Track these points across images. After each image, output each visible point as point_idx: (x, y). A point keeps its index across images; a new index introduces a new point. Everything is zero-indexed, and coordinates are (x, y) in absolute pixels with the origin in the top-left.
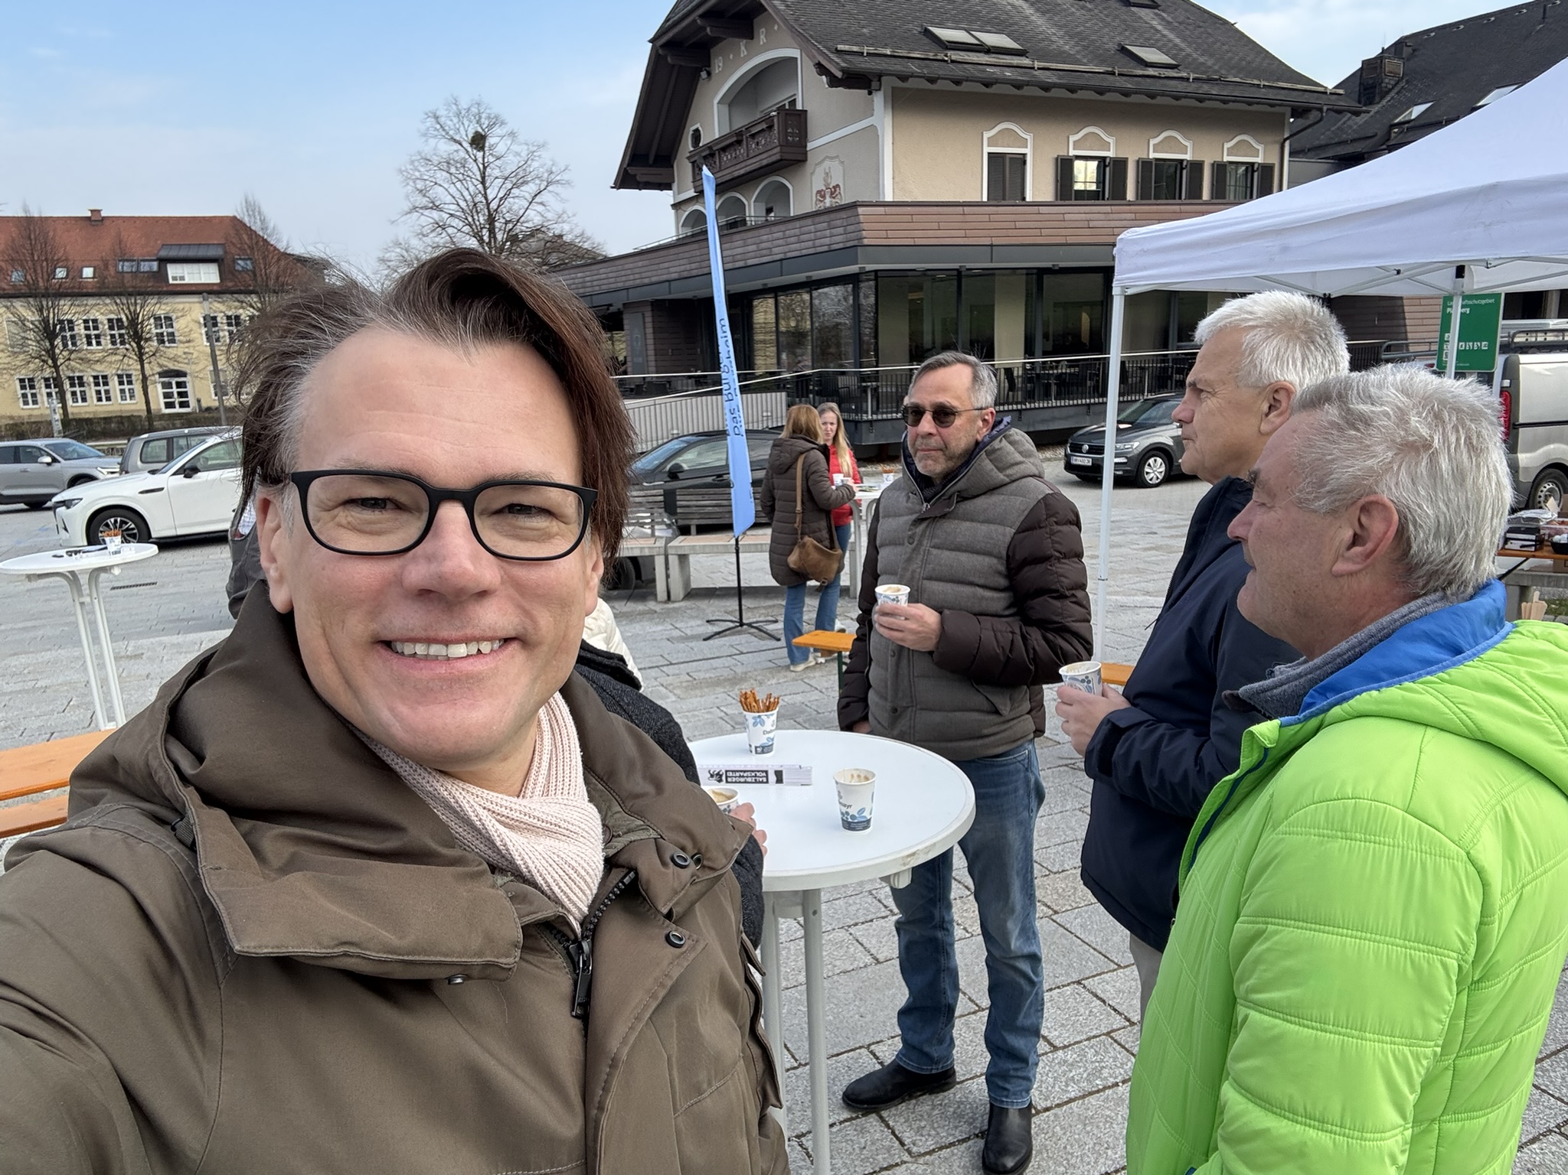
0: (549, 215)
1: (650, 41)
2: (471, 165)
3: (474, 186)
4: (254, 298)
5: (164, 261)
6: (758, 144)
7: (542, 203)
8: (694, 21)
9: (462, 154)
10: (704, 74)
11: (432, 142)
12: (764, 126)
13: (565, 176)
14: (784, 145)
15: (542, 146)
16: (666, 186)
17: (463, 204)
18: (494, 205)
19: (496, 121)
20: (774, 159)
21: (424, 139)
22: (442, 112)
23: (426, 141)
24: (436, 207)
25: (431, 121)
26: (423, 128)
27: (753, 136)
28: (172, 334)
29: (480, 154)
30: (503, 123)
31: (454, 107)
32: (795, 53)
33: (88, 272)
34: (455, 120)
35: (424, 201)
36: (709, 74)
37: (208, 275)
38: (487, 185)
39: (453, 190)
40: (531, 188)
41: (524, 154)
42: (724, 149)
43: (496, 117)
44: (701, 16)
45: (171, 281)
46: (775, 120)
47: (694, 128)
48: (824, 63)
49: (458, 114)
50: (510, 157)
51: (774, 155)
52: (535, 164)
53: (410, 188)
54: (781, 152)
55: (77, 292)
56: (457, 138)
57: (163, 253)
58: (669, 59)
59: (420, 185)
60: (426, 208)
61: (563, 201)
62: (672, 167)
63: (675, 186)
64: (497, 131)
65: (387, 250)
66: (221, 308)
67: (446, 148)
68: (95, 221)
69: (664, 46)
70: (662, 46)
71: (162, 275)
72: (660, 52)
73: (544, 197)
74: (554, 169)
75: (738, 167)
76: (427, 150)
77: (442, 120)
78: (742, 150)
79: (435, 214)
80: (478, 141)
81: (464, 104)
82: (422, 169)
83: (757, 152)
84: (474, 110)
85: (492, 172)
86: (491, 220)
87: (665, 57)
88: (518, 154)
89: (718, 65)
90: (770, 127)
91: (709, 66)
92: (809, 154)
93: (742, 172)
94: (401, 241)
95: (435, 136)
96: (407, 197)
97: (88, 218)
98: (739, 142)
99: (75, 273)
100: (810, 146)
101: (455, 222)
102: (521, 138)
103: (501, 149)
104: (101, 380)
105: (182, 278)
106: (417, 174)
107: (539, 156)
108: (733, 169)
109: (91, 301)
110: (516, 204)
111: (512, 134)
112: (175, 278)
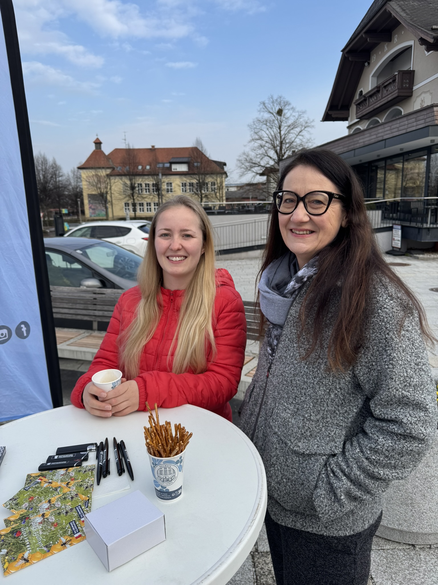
0: (304, 140)
1: (342, 51)
2: (276, 122)
3: (276, 130)
4: (197, 177)
5: (171, 163)
6: (387, 90)
7: (302, 136)
8: (362, 36)
9: (273, 118)
10: (366, 64)
11: (262, 113)
12: (391, 81)
13: (312, 124)
14: (401, 88)
15: (304, 112)
16: (345, 119)
17: (271, 137)
18: (283, 137)
19: (287, 103)
20: (394, 96)
21: (259, 113)
22: (267, 102)
23: (260, 113)
24: (261, 138)
25: (262, 106)
26: (259, 108)
27: (385, 87)
28: (171, 189)
29: (279, 117)
30: (290, 104)
31: (271, 99)
32: (411, 43)
33: (148, 167)
34: (271, 104)
35: (257, 137)
36: (369, 64)
37: (183, 168)
38: (281, 129)
39: (267, 132)
40: (298, 130)
41: (297, 117)
42: (371, 96)
43: (287, 102)
44: (365, 33)
45: (173, 170)
46: (397, 77)
47: (360, 90)
48: (425, 37)
49: (273, 102)
50: (292, 118)
51: (395, 94)
52: (301, 120)
53: (252, 132)
54: (398, 92)
55: (142, 174)
56: (271, 111)
57: (172, 161)
58: (350, 59)
59: (256, 131)
60: (258, 139)
61: (310, 134)
62: (349, 110)
63: (349, 119)
64: (287, 107)
65: (240, 156)
66: (187, 180)
67: (267, 116)
68: (153, 150)
69: (347, 53)
70: (346, 53)
71: (170, 168)
72: (346, 55)
73: (304, 133)
74: (308, 121)
75: (377, 103)
76: (260, 117)
77: (266, 105)
78: (380, 95)
79: (260, 142)
80: (280, 112)
81: (275, 98)
82: (257, 124)
83: (387, 94)
84: (279, 100)
85: (284, 124)
86: (281, 143)
87: (348, 58)
88: (294, 116)
89: (374, 58)
90: (394, 81)
91: (369, 60)
92: (414, 92)
93: (378, 105)
94: (246, 153)
95: (263, 112)
96: (251, 135)
97: (150, 149)
98: (378, 91)
99: (144, 168)
100: (415, 88)
101: (267, 145)
102: (297, 110)
103: (288, 115)
104: (149, 204)
105: (176, 169)
106: (255, 126)
107: (303, 117)
108: (374, 105)
109: (146, 177)
110: (291, 136)
111: (292, 108)
112: (174, 169)
